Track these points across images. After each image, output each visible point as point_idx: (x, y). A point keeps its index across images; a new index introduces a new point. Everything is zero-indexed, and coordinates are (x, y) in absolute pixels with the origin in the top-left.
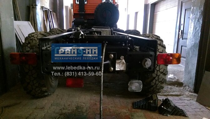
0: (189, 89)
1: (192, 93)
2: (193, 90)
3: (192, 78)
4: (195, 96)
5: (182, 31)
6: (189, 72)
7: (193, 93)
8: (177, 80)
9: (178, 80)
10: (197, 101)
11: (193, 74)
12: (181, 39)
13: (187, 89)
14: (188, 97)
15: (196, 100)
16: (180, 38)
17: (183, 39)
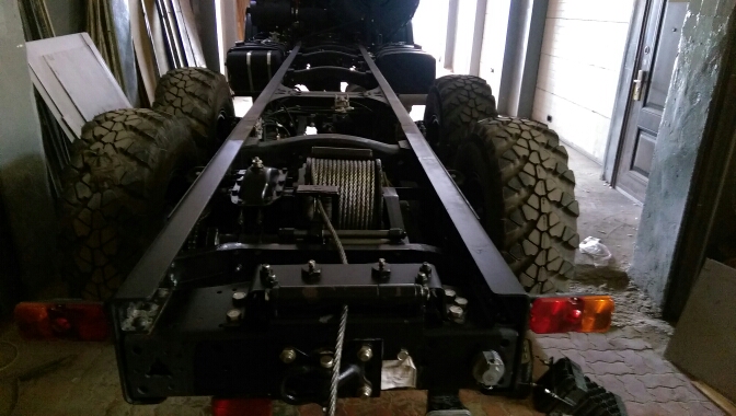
0: (645, 303)
1: (654, 318)
2: (659, 310)
3: (660, 267)
4: (663, 332)
5: (644, 73)
6: (653, 246)
7: (659, 318)
8: (611, 259)
9: (612, 261)
10: (667, 356)
11: (664, 256)
12: (638, 105)
13: (640, 302)
14: (638, 335)
15: (663, 348)
16: (636, 98)
17: (645, 105)
